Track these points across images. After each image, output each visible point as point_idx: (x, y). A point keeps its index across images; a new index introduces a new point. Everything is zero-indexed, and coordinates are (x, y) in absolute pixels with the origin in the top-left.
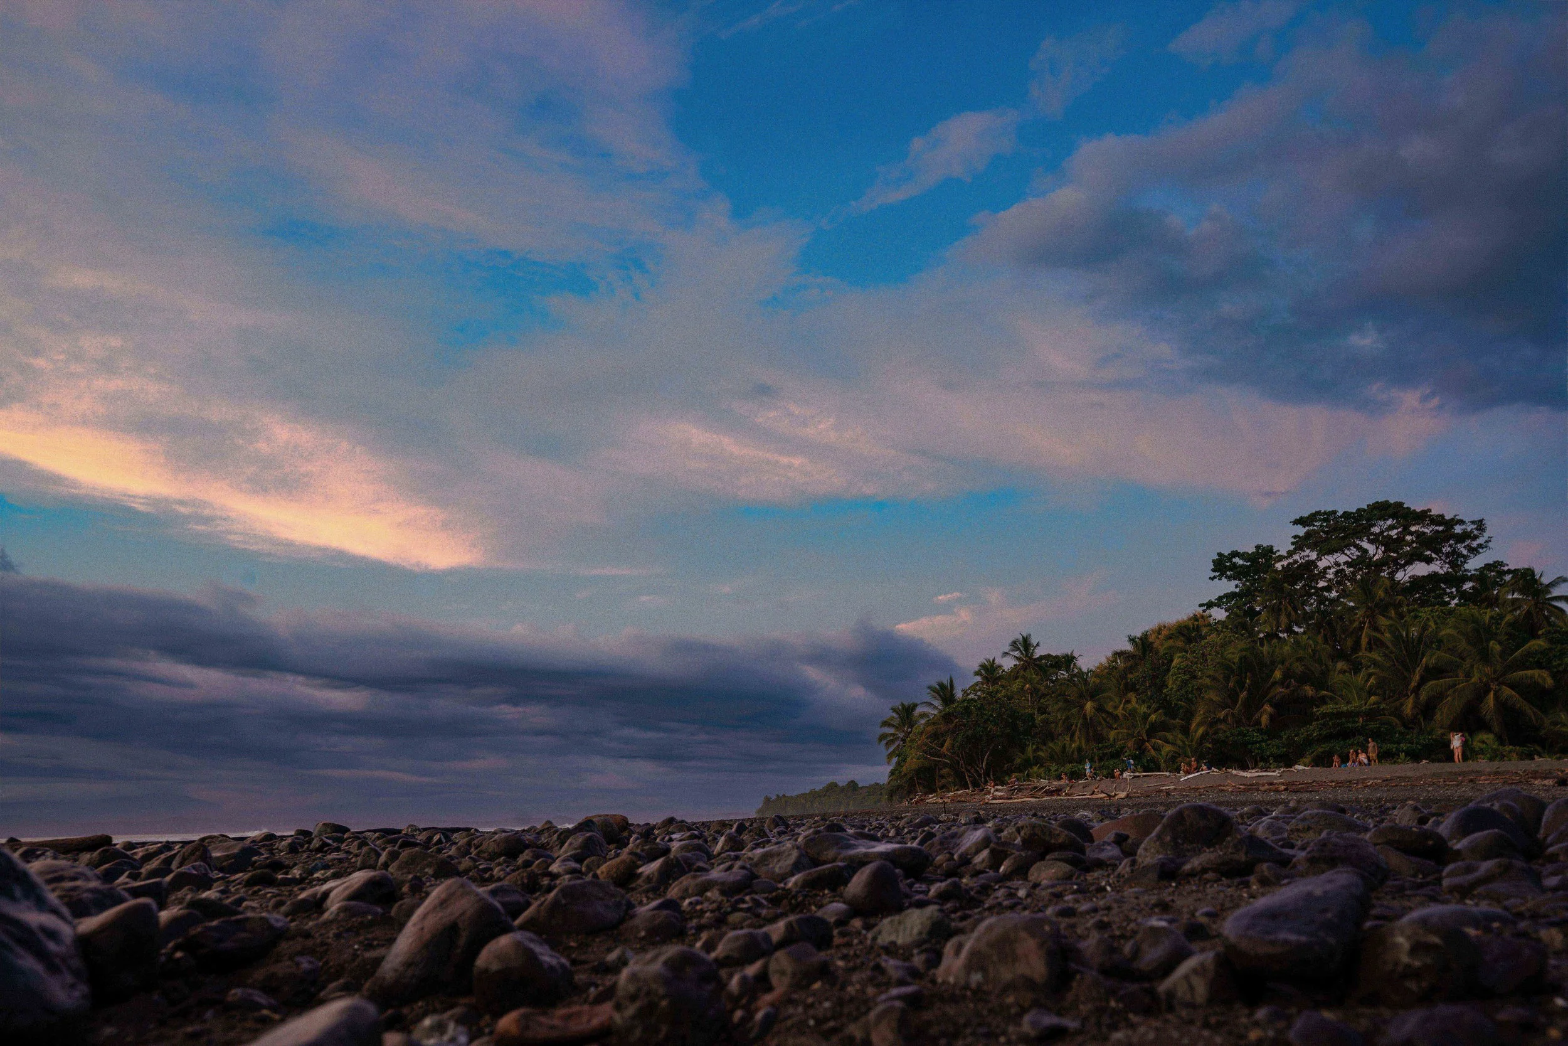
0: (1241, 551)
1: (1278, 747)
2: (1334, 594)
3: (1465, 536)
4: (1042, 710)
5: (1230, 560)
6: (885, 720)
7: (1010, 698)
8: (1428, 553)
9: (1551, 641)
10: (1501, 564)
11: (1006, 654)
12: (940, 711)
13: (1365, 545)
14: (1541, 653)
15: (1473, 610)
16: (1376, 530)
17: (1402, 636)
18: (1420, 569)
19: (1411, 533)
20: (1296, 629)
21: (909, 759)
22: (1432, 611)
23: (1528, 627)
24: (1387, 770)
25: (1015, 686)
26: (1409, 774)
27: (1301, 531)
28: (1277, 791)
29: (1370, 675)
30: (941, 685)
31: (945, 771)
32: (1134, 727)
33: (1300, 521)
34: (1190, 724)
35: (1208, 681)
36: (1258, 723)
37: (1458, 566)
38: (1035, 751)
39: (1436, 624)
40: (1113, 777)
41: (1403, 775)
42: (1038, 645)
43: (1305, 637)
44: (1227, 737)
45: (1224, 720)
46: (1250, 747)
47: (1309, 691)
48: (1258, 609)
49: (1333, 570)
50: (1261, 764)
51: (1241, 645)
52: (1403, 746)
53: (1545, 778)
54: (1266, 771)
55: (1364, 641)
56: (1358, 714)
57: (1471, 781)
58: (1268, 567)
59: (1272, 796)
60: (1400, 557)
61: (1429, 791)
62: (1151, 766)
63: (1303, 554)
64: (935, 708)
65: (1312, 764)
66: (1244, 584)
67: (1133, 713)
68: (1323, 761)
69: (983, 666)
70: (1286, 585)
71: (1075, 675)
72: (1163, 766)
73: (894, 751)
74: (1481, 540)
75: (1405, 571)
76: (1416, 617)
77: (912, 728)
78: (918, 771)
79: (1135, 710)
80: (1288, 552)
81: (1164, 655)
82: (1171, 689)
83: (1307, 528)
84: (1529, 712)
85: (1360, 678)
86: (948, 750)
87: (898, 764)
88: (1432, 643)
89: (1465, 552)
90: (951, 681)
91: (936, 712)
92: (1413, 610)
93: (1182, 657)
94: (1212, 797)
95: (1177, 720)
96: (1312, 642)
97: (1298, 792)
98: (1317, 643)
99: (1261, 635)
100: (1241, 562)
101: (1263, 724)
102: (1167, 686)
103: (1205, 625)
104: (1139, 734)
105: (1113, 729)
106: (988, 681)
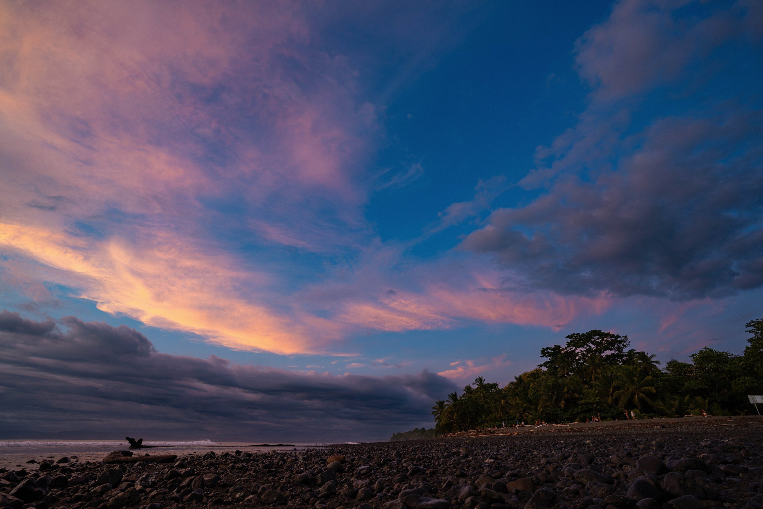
0: (550, 347)
1: (567, 416)
2: (582, 361)
3: (622, 341)
4: (487, 403)
5: (547, 350)
6: (434, 406)
7: (476, 399)
8: (611, 347)
9: (653, 377)
10: (634, 350)
11: (474, 384)
12: (452, 404)
13: (590, 344)
14: (650, 381)
15: (627, 366)
16: (593, 339)
17: (605, 376)
18: (608, 352)
19: (605, 341)
21: (442, 421)
22: (614, 367)
23: (645, 372)
24: (605, 423)
25: (478, 395)
27: (569, 340)
28: (568, 432)
29: (596, 389)
30: (452, 394)
31: (454, 425)
32: (519, 409)
33: (569, 337)
34: (537, 408)
35: (542, 392)
36: (560, 407)
37: (621, 351)
38: (485, 418)
39: (616, 371)
40: (512, 427)
42: (485, 380)
43: (573, 376)
44: (550, 412)
45: (549, 406)
46: (558, 415)
47: (576, 395)
48: (557, 367)
49: (580, 353)
50: (562, 422)
51: (553, 379)
52: (610, 414)
53: (657, 425)
54: (564, 424)
55: (593, 377)
56: (593, 403)
57: (633, 427)
58: (559, 352)
59: (567, 434)
60: (602, 348)
62: (526, 423)
63: (570, 348)
64: (451, 403)
65: (580, 421)
66: (552, 359)
67: (518, 404)
68: (583, 420)
69: (466, 388)
70: (565, 359)
71: (498, 391)
72: (529, 422)
73: (437, 418)
74: (627, 343)
75: (604, 353)
76: (609, 369)
77: (443, 409)
78: (446, 425)
79: (518, 403)
80: (566, 347)
81: (527, 383)
82: (530, 395)
83: (571, 339)
84: (649, 401)
85: (593, 390)
86: (455, 417)
87: (439, 422)
88: (615, 378)
89: (622, 347)
90: (456, 393)
91: (451, 404)
92: (608, 367)
93: (533, 384)
94: (547, 434)
95: (533, 406)
96: (576, 378)
97: (576, 432)
98: (578, 378)
99: (559, 376)
100: (550, 351)
101: (562, 407)
102: (529, 394)
103: (540, 373)
104: (520, 411)
105: (511, 410)
106: (468, 393)
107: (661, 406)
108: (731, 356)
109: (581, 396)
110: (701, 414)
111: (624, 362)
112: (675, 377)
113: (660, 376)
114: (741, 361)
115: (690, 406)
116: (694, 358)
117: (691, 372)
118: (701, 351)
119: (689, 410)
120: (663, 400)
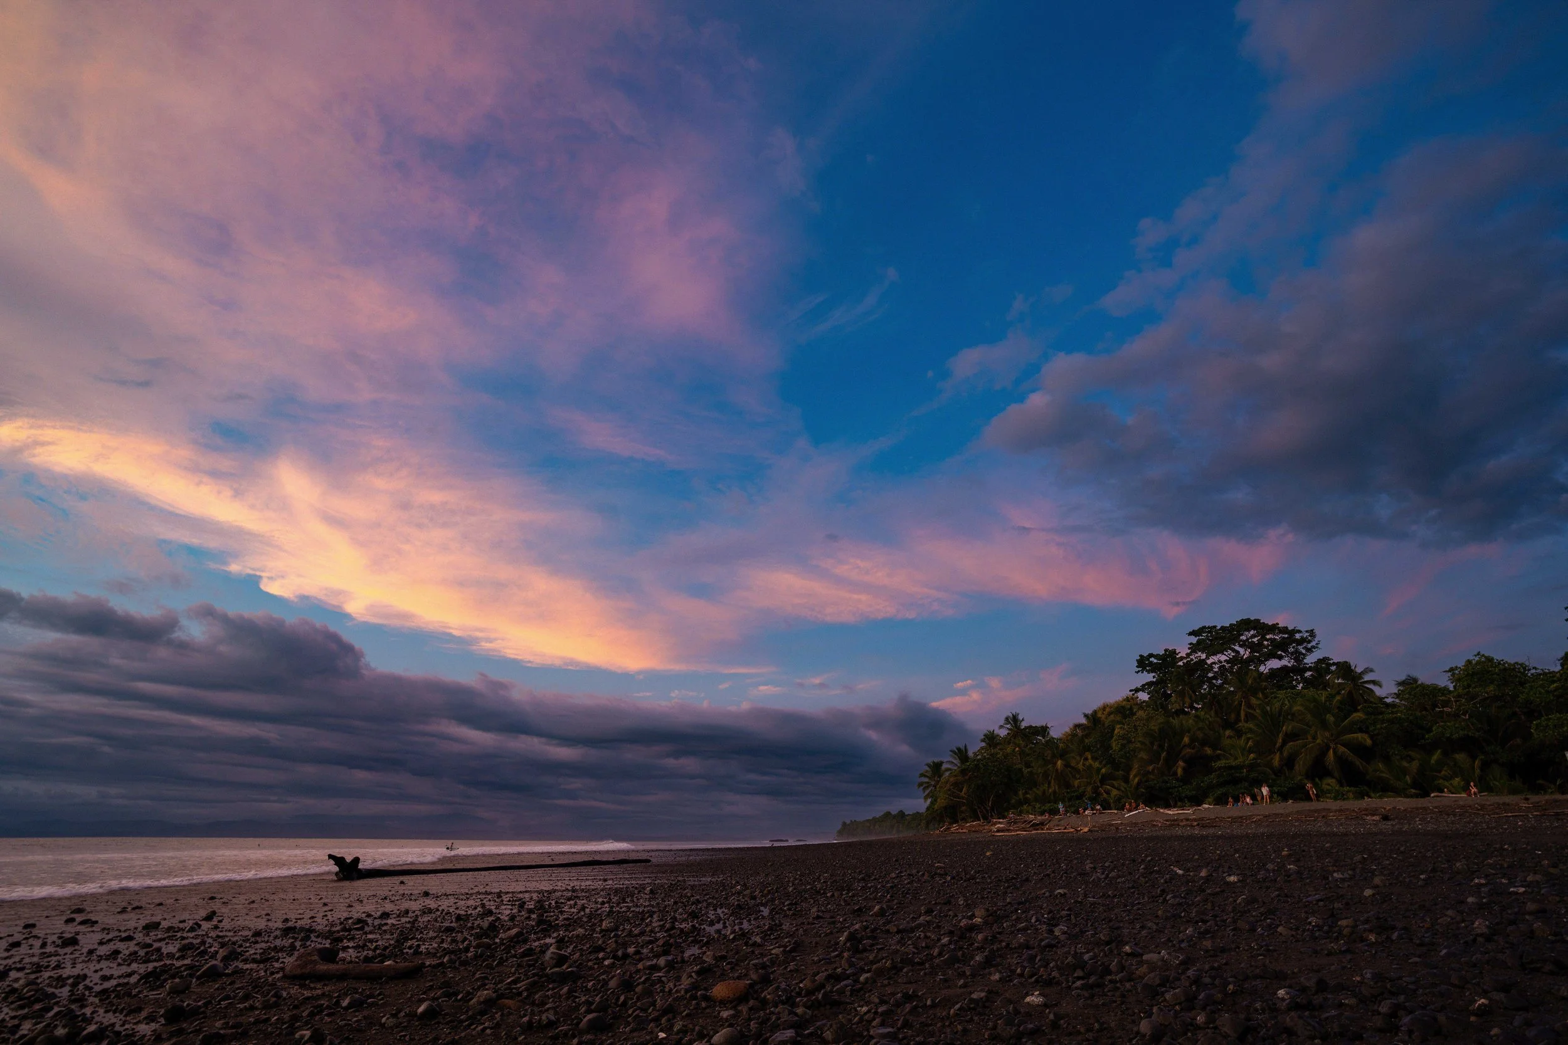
0: (1155, 653)
1: (1189, 792)
2: (1220, 681)
3: (1303, 641)
5: (1148, 659)
6: (921, 772)
7: (1005, 758)
8: (1279, 653)
9: (1367, 712)
10: (1327, 658)
11: (1001, 727)
12: (959, 767)
13: (1237, 648)
14: (1361, 722)
15: (1311, 692)
16: (1243, 638)
17: (1267, 711)
18: (1274, 664)
19: (1267, 640)
20: (1196, 705)
21: (939, 800)
22: (1286, 693)
23: (1351, 703)
25: (1009, 749)
26: (1281, 811)
27: (1194, 640)
28: (1191, 825)
29: (1249, 739)
30: (959, 749)
31: (963, 808)
32: (1091, 777)
33: (1194, 633)
34: (1129, 775)
35: (1138, 745)
36: (1175, 773)
37: (1300, 661)
38: (1024, 794)
39: (1289, 702)
40: (1079, 814)
41: (1277, 812)
42: (1023, 720)
43: (1203, 713)
44: (1155, 784)
45: (1152, 773)
46: (1171, 790)
47: (1209, 751)
48: (1169, 693)
49: (1217, 666)
50: (1179, 804)
51: (1161, 720)
53: (1374, 815)
54: (1183, 810)
55: (1242, 714)
56: (1243, 767)
57: (1323, 817)
58: (1174, 665)
59: (1189, 831)
60: (1261, 655)
62: (1106, 806)
63: (1196, 655)
64: (956, 765)
65: (1214, 803)
66: (1158, 676)
67: (1090, 767)
68: (1221, 801)
69: (986, 735)
70: (1187, 676)
71: (1049, 741)
73: (928, 794)
74: (1313, 643)
75: (1265, 665)
76: (1275, 698)
77: (940, 776)
78: (945, 808)
79: (1091, 765)
80: (1187, 654)
81: (1109, 725)
82: (1115, 751)
83: (1198, 638)
84: (1358, 763)
85: (1242, 742)
86: (965, 794)
87: (932, 803)
88: (1288, 716)
89: (1304, 651)
90: (966, 747)
91: (956, 768)
92: (1273, 693)
93: (1121, 728)
94: (1147, 830)
95: (1120, 772)
96: (1207, 715)
97: (1206, 826)
98: (1211, 716)
99: (1173, 710)
100: (1155, 661)
101: (1179, 775)
102: (1112, 749)
103: (1134, 704)
104: (1095, 782)
105: (1076, 779)
106: (990, 746)
107: (1382, 772)
108: (1533, 671)
109: (1219, 752)
110: (1466, 789)
111: (1307, 682)
112: (1412, 714)
113: (1382, 713)
114: (1554, 682)
115: (1443, 773)
116: (1453, 675)
117: (1446, 703)
118: (1469, 662)
119: (1441, 781)
120: (1387, 759)
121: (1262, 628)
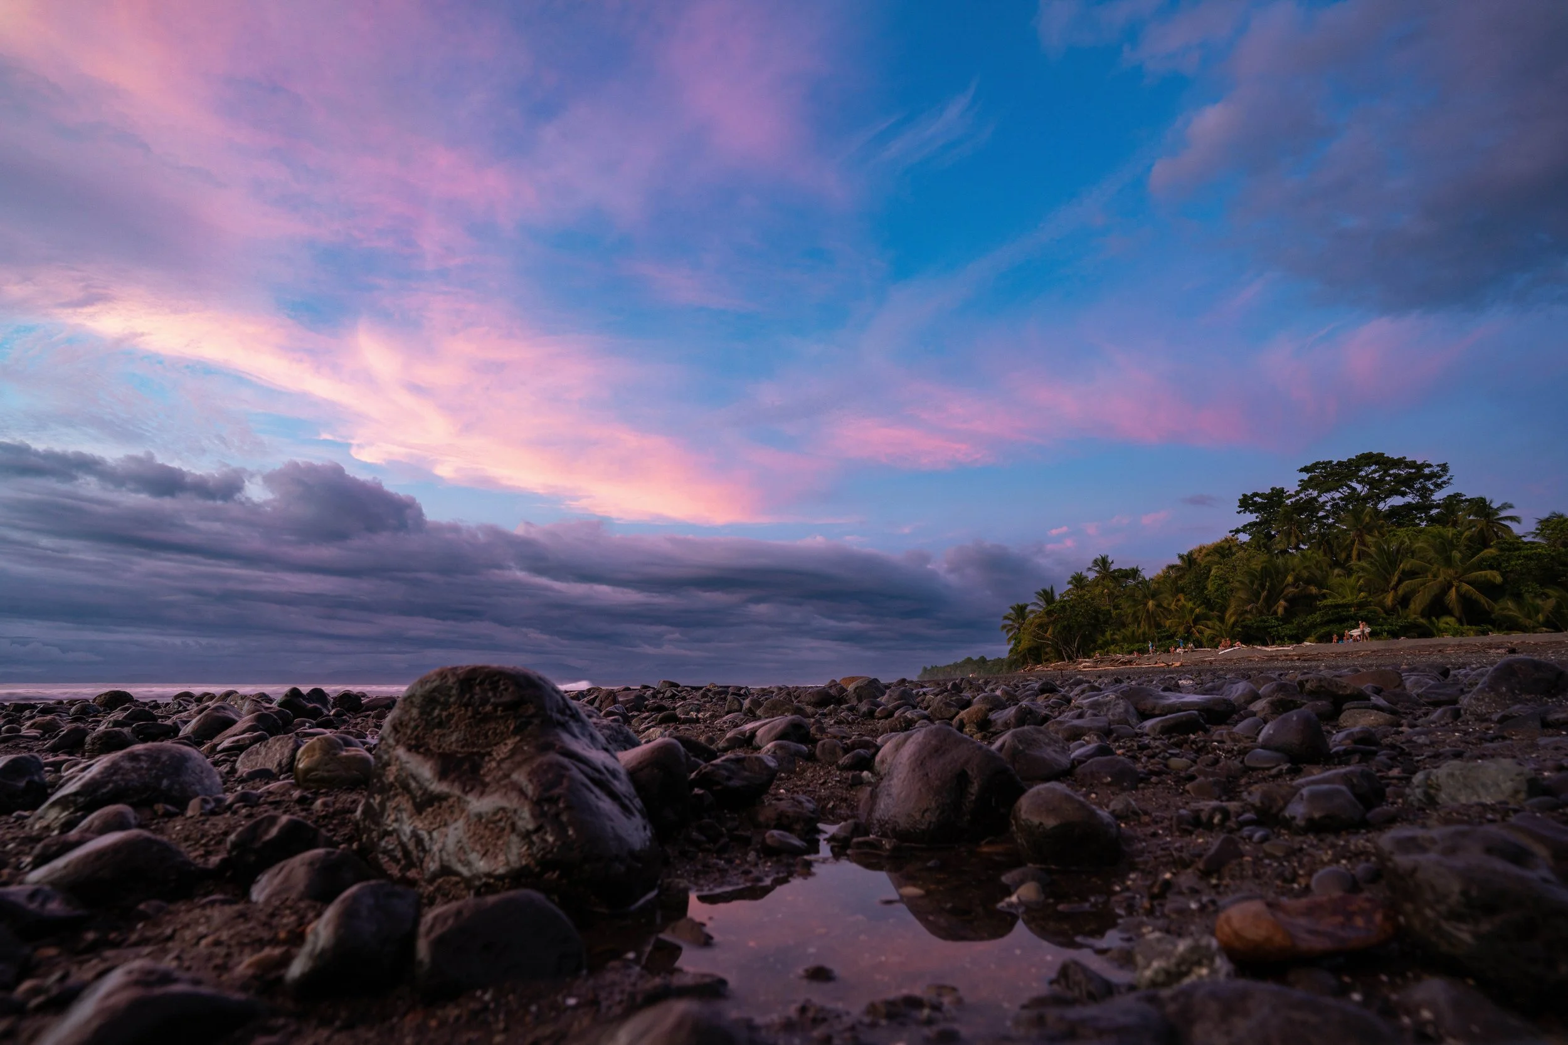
0: (1260, 492)
1: (1290, 630)
2: (1331, 521)
3: (1432, 476)
4: (1116, 607)
5: (1252, 499)
6: (1005, 615)
7: (1093, 599)
8: (1403, 489)
9: (1501, 549)
10: (1460, 495)
11: (1089, 569)
12: (1044, 609)
13: (1354, 484)
14: (1494, 558)
15: (1437, 529)
16: (1363, 473)
17: (1384, 549)
18: (1397, 501)
19: (1390, 475)
20: (1302, 546)
21: (1022, 642)
22: (1407, 530)
23: (1482, 541)
24: (1376, 645)
25: (1097, 591)
26: (1391, 647)
27: (1305, 476)
28: (1292, 660)
29: (1360, 578)
30: (1045, 591)
31: (1048, 650)
32: (1184, 617)
33: (1305, 470)
34: (1225, 615)
35: (1237, 585)
36: (1275, 613)
37: (1426, 497)
38: (1112, 635)
39: (1409, 539)
40: (1169, 652)
41: (1388, 648)
42: (1112, 562)
43: (1310, 552)
44: (1252, 624)
45: (1250, 612)
46: (1269, 630)
47: (1314, 590)
48: (1273, 533)
49: (1330, 504)
50: (1278, 642)
51: (1263, 558)
52: (1387, 628)
53: (1499, 648)
54: (1282, 647)
55: (1354, 553)
56: (1350, 606)
57: (1440, 651)
58: (1280, 503)
59: (1289, 663)
60: (1381, 492)
61: (1407, 659)
62: (1199, 644)
63: (1307, 493)
64: (1041, 607)
65: (1317, 641)
66: (1262, 516)
67: (1182, 608)
68: (1326, 638)
69: (1074, 578)
70: (1295, 515)
71: (1140, 583)
72: (1205, 644)
73: (1012, 636)
74: (1445, 479)
75: (1385, 502)
76: (1395, 535)
77: (1024, 619)
78: (1030, 650)
79: (1184, 606)
80: (1296, 492)
81: (1205, 566)
82: (1210, 591)
83: (1310, 474)
84: (1483, 601)
85: (1352, 580)
86: (1050, 635)
87: (1015, 645)
88: (1407, 553)
89: (1432, 487)
90: (1051, 588)
91: (1041, 610)
92: (1392, 531)
93: (1218, 568)
94: (1243, 665)
95: (1215, 612)
96: (1315, 555)
97: (1308, 660)
98: (1319, 556)
99: (1276, 552)
100: (1260, 500)
101: (1279, 615)
102: (1207, 589)
103: (1234, 546)
104: (1187, 622)
105: (1168, 619)
106: (1077, 587)
107: (1510, 610)
109: (1325, 591)
111: (1432, 520)
112: (1554, 551)
113: (1519, 549)
120: (1518, 597)
121: (1385, 464)
